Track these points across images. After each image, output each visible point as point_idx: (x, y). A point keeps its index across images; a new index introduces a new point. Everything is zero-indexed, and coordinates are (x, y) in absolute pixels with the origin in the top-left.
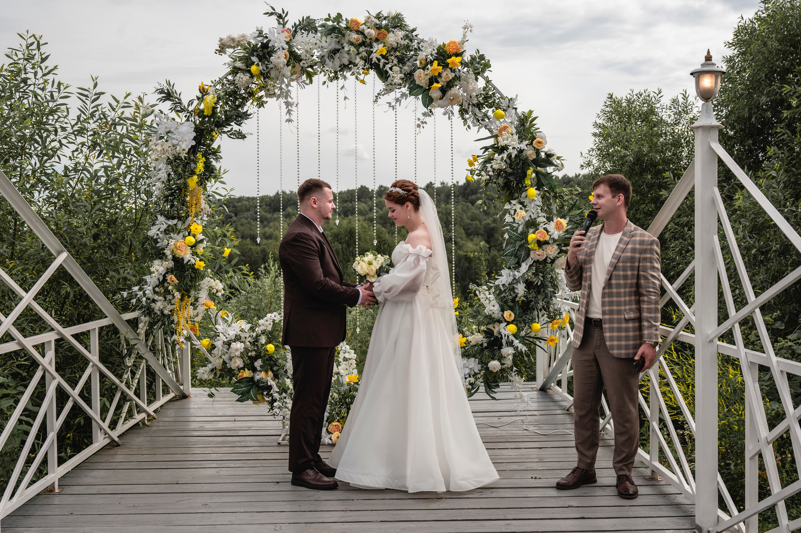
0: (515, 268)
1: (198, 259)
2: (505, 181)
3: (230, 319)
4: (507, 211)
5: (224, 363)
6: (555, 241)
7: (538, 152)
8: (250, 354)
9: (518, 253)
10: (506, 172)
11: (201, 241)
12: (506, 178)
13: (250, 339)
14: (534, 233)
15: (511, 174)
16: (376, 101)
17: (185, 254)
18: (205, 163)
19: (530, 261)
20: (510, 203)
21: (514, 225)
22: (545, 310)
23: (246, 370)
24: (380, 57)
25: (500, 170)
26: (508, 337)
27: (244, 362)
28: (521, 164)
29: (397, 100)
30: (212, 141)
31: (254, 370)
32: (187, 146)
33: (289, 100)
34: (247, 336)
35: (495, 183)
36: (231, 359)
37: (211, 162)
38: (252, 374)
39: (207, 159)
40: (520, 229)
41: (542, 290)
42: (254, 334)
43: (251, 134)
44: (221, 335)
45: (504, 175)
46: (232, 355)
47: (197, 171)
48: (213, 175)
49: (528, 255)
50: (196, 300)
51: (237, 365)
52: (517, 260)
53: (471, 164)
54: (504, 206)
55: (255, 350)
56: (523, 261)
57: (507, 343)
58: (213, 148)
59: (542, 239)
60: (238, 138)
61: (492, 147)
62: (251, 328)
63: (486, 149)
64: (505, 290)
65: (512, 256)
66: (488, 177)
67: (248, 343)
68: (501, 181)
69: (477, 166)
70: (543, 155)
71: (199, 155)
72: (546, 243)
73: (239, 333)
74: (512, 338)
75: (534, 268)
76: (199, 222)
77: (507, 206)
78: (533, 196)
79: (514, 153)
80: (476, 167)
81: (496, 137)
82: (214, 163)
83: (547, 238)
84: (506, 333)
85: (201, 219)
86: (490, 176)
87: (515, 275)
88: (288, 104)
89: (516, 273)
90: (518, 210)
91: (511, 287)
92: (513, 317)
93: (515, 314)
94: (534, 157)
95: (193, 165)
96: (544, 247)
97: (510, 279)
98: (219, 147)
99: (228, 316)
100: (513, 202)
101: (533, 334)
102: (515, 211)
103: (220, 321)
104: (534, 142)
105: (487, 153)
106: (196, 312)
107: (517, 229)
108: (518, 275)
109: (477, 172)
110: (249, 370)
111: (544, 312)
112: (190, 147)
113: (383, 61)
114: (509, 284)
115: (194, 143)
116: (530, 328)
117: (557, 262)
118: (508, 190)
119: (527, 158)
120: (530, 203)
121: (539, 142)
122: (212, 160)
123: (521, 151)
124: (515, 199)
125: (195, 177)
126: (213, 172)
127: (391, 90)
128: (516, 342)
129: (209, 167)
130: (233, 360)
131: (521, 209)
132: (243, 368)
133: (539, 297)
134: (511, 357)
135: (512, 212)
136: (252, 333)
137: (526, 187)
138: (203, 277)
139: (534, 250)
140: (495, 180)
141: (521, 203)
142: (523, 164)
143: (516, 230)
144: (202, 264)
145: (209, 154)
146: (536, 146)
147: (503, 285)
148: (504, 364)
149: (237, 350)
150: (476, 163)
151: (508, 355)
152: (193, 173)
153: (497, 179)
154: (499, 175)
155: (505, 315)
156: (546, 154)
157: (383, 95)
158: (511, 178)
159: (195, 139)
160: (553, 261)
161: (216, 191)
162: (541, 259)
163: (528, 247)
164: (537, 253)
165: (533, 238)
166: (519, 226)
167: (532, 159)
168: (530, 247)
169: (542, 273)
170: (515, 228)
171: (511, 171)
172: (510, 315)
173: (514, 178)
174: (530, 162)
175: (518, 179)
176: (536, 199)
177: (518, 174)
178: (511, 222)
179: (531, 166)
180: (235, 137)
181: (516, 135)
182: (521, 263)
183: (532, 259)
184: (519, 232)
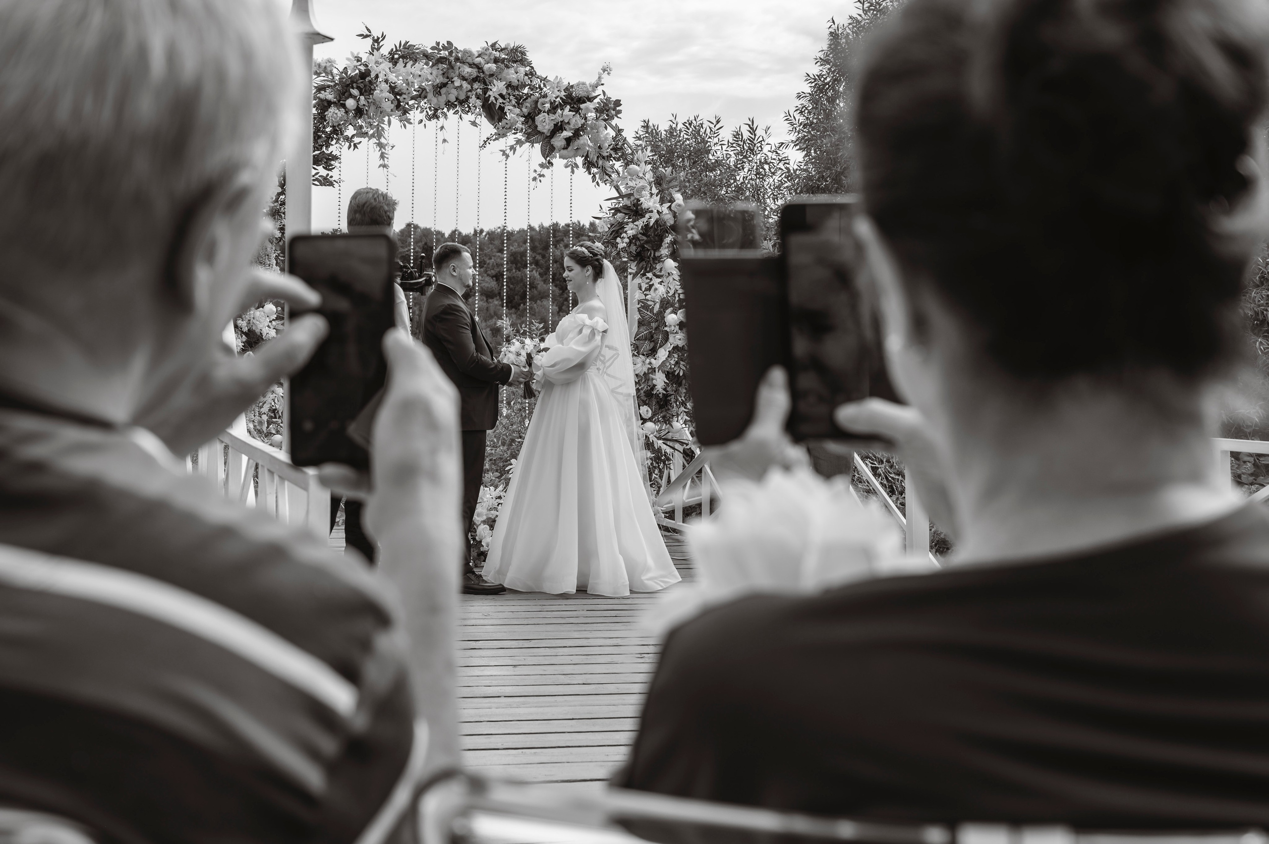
0: (648, 356)
2: (638, 249)
7: (675, 217)
9: (655, 336)
14: (673, 313)
15: (645, 241)
16: (483, 146)
19: (669, 346)
20: (643, 275)
21: (649, 303)
24: (498, 97)
25: (633, 237)
26: (647, 436)
28: (658, 230)
29: (512, 148)
33: (383, 140)
40: (657, 307)
45: (638, 243)
49: (666, 339)
52: (652, 345)
56: (661, 347)
59: (684, 321)
60: (325, 185)
61: (623, 209)
63: (617, 210)
65: (645, 340)
68: (633, 248)
74: (652, 438)
75: (676, 356)
77: (637, 280)
78: (671, 268)
81: (628, 197)
87: (651, 364)
88: (381, 146)
89: (653, 361)
90: (655, 285)
91: (647, 377)
92: (650, 415)
93: (652, 410)
94: (672, 222)
96: (685, 330)
97: (646, 368)
100: (650, 275)
102: (652, 286)
104: (674, 205)
105: (616, 216)
107: (653, 308)
108: (656, 363)
113: (501, 100)
114: (643, 374)
116: (670, 426)
118: (641, 260)
119: (666, 224)
120: (667, 276)
123: (660, 215)
124: (650, 272)
127: (504, 135)
131: (658, 283)
135: (645, 287)
137: (661, 257)
139: (673, 334)
141: (657, 276)
142: (661, 230)
143: (652, 311)
154: (631, 243)
157: (494, 140)
158: (647, 247)
162: (681, 344)
163: (666, 331)
164: (677, 337)
165: (673, 319)
166: (654, 305)
167: (669, 225)
168: (668, 330)
169: (683, 361)
170: (650, 307)
171: (645, 238)
172: (647, 411)
173: (651, 247)
174: (667, 227)
175: (655, 248)
176: (674, 272)
177: (654, 242)
178: (643, 299)
179: (669, 233)
180: (318, 184)
181: (657, 196)
182: (659, 349)
183: (671, 345)
184: (655, 312)
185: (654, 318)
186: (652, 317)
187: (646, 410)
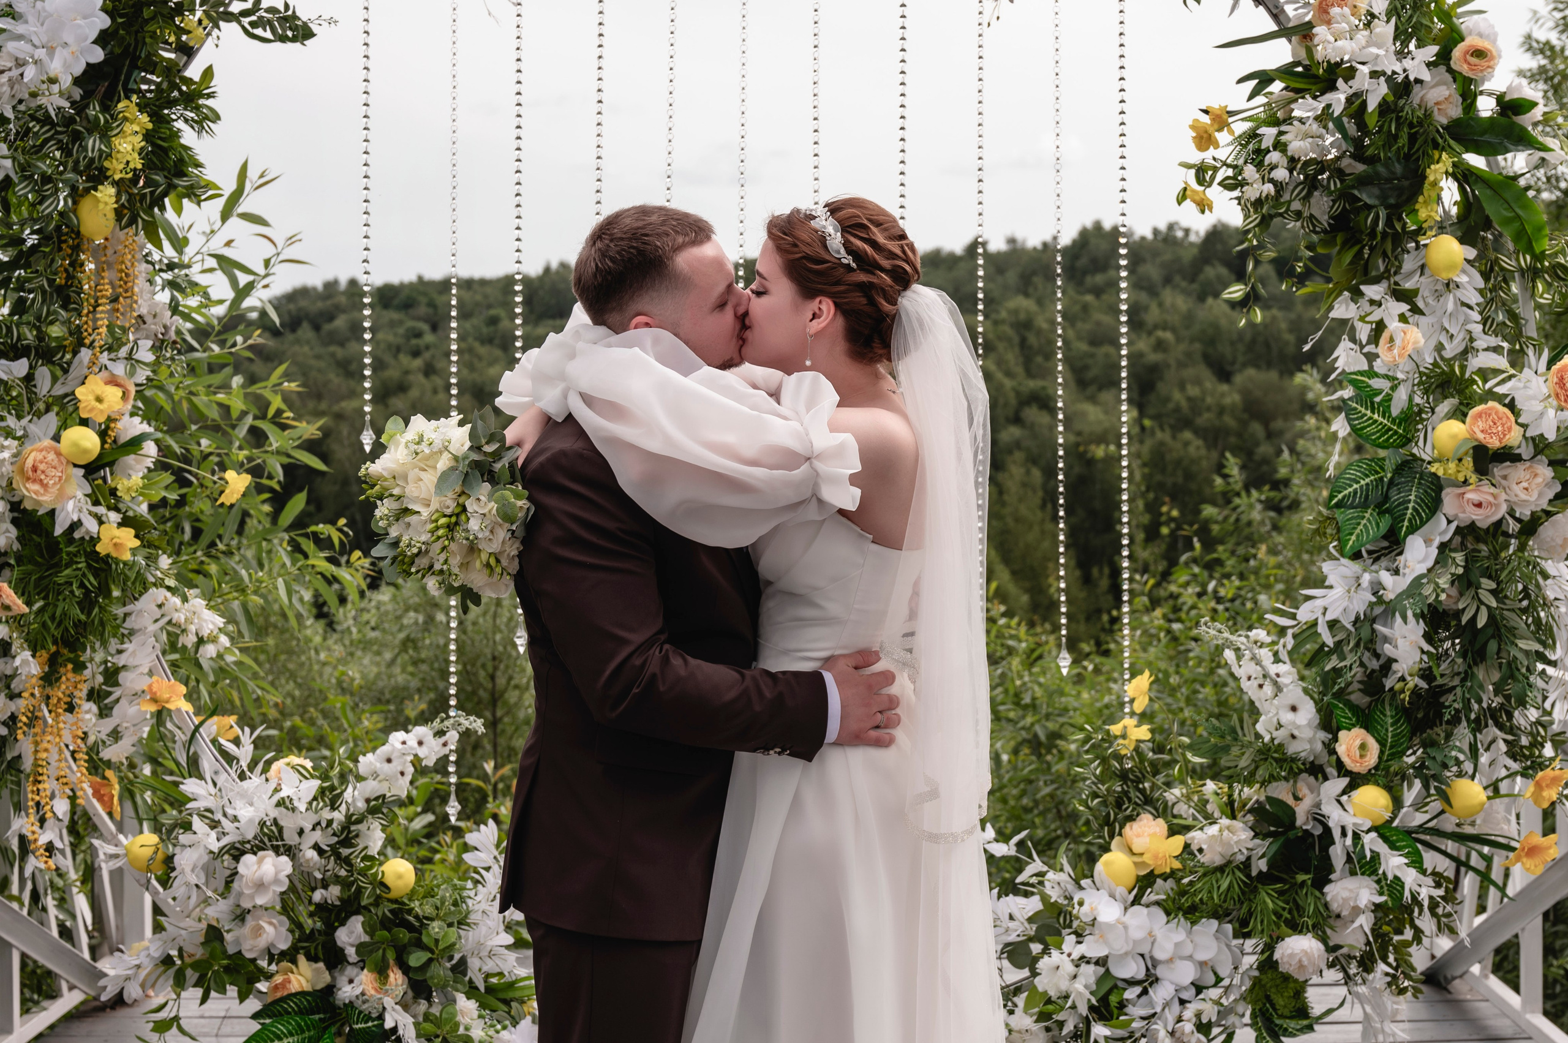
0: (1376, 556)
1: (114, 517)
2: (1338, 208)
3: (245, 753)
4: (1343, 327)
5: (214, 934)
6: (1540, 445)
7: (1468, 94)
8: (318, 896)
9: (1394, 496)
10: (1339, 173)
11: (135, 444)
12: (1344, 195)
13: (317, 836)
14: (1460, 414)
15: (1363, 181)
17: (62, 496)
18: (148, 136)
19: (1441, 529)
20: (1357, 294)
21: (1376, 383)
22: (1501, 727)
23: (302, 959)
25: (1321, 165)
26: (1356, 836)
27: (296, 925)
28: (1403, 141)
30: (188, 52)
31: (334, 959)
32: (66, 66)
34: (308, 826)
35: (1298, 215)
36: (241, 916)
37: (176, 134)
38: (326, 978)
39: (160, 120)
40: (1401, 396)
41: (1493, 646)
42: (339, 816)
43: (332, 21)
44: (197, 823)
45: (1335, 185)
46: (246, 904)
47: (116, 169)
48: (182, 182)
49: (1433, 504)
50: (112, 675)
51: (262, 942)
52: (1385, 523)
53: (1204, 140)
54: (1331, 308)
55: (337, 879)
56: (1413, 530)
57: (1349, 860)
58: (189, 81)
59: (1494, 443)
60: (283, 39)
61: (1285, 72)
62: (322, 791)
63: (1264, 79)
64: (1338, 644)
65: (1364, 506)
66: (1269, 188)
67: (312, 854)
68: (1321, 206)
69: (1225, 148)
70: (1486, 107)
71: (127, 106)
72: (1507, 455)
73: (274, 813)
74: (1371, 841)
75: (1459, 557)
76: (119, 369)
77: (1343, 309)
78: (1451, 267)
79: (1377, 93)
80: (1223, 153)
81: (1303, 33)
82: (188, 136)
83: (1514, 437)
84: (1349, 821)
85: (129, 357)
86: (1279, 186)
87: (1377, 588)
89: (1386, 577)
90: (1393, 325)
91: (1365, 633)
92: (1372, 759)
93: (1382, 743)
94: (1455, 111)
95: (93, 143)
96: (1498, 471)
97: (1361, 602)
98: (208, 73)
99: (237, 742)
100: (1372, 291)
101: (1449, 823)
102: (1380, 327)
103: (208, 762)
104: (1457, 53)
105: (1261, 100)
106: (108, 725)
107: (1388, 399)
108: (1393, 585)
109: (1224, 173)
110: (312, 958)
111: (1493, 731)
112: (79, 69)
114: (1356, 621)
115: (98, 55)
116: (1445, 798)
117: (1547, 530)
118: (1346, 245)
119: (1428, 115)
120: (1438, 295)
121: (1479, 53)
122: (180, 125)
123: (1403, 88)
124: (1376, 281)
125: (107, 194)
126: (182, 174)
128: (1394, 863)
129: (165, 151)
130: (250, 921)
131: (1403, 318)
132: (289, 956)
133: (1480, 673)
134: (1365, 921)
135: (1364, 332)
136: (327, 814)
137: (1420, 231)
138: (137, 586)
139: (1455, 484)
140: (1296, 206)
141: (1400, 295)
142: (1413, 138)
143: (1385, 407)
144: (128, 538)
145: (171, 103)
146: (1464, 69)
147: (1333, 625)
148: (1338, 947)
149: (260, 886)
150: (1223, 137)
151: (1357, 911)
152: (97, 176)
153: (1306, 199)
154: (1311, 184)
155: (1341, 749)
156: (1500, 99)
158: (1366, 197)
159: (103, 39)
160: (1530, 527)
161: (228, 252)
162: (1484, 519)
163: (1434, 474)
164: (1469, 496)
165: (1454, 436)
166: (1394, 388)
167: (1445, 121)
168: (1440, 473)
169: (1490, 577)
170: (1378, 399)
171: (1360, 168)
172: (1363, 747)
173: (1378, 197)
174: (1438, 131)
175: (1392, 201)
176: (1463, 279)
177: (1389, 180)
178: (1361, 373)
179: (1443, 149)
180: (268, 35)
181: (1388, 22)
182: (1406, 536)
183: (1449, 522)
184: (1395, 412)
185: (1396, 432)
186: (1390, 429)
187: (1358, 742)
